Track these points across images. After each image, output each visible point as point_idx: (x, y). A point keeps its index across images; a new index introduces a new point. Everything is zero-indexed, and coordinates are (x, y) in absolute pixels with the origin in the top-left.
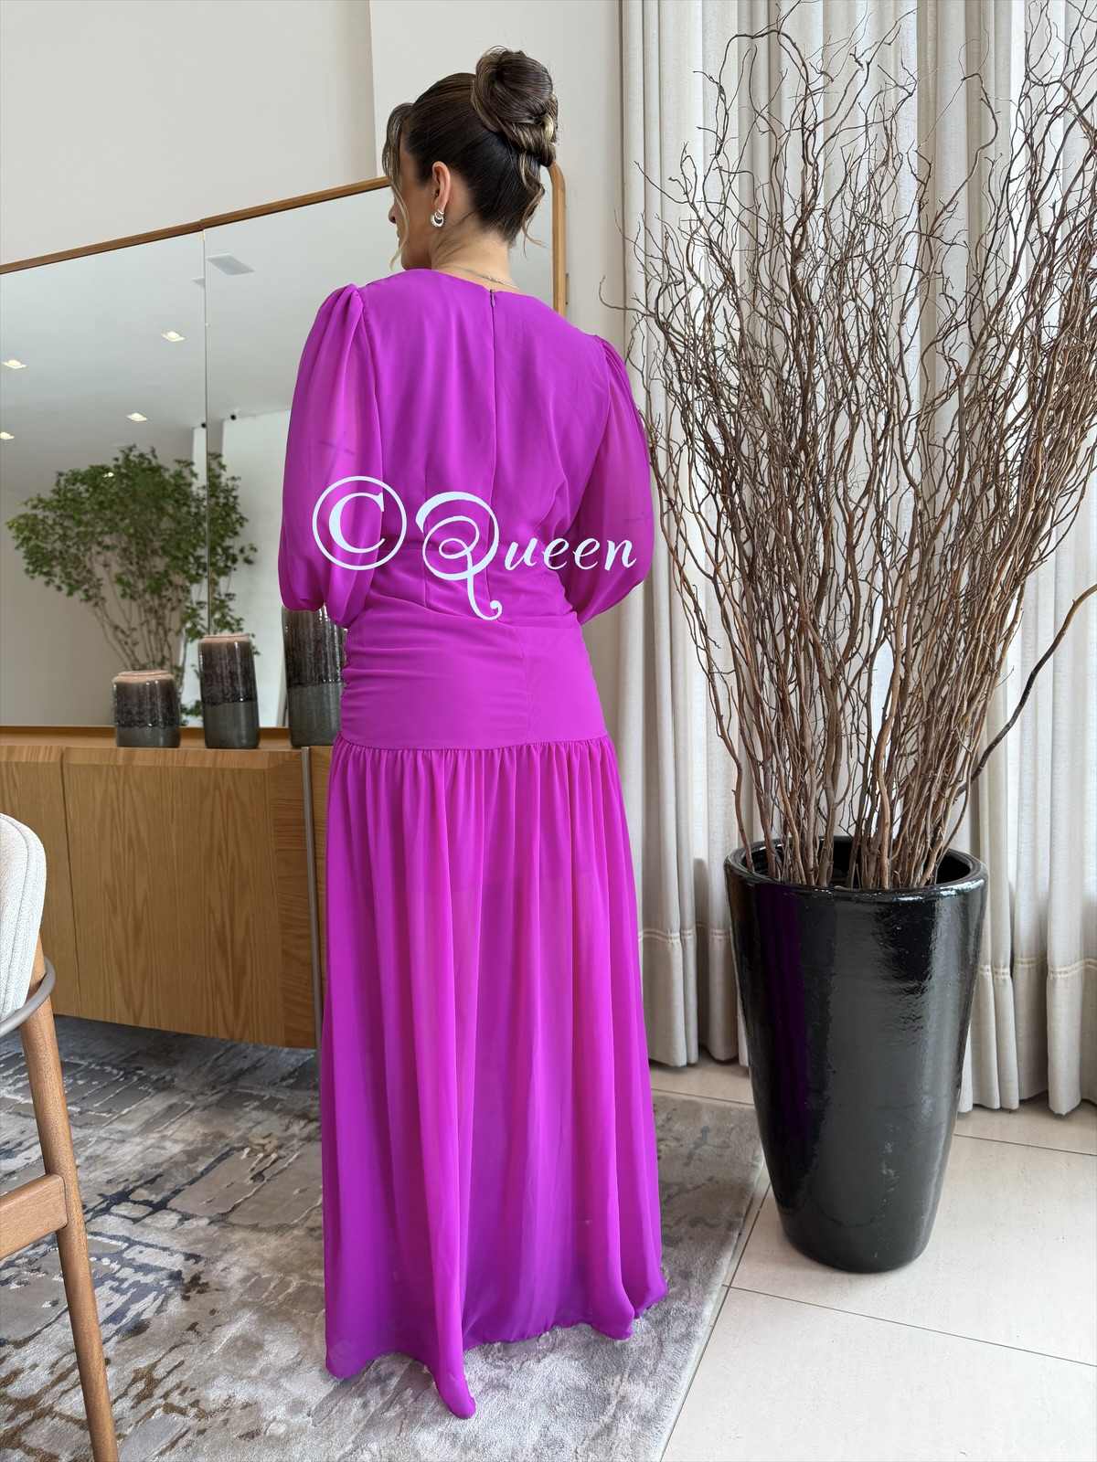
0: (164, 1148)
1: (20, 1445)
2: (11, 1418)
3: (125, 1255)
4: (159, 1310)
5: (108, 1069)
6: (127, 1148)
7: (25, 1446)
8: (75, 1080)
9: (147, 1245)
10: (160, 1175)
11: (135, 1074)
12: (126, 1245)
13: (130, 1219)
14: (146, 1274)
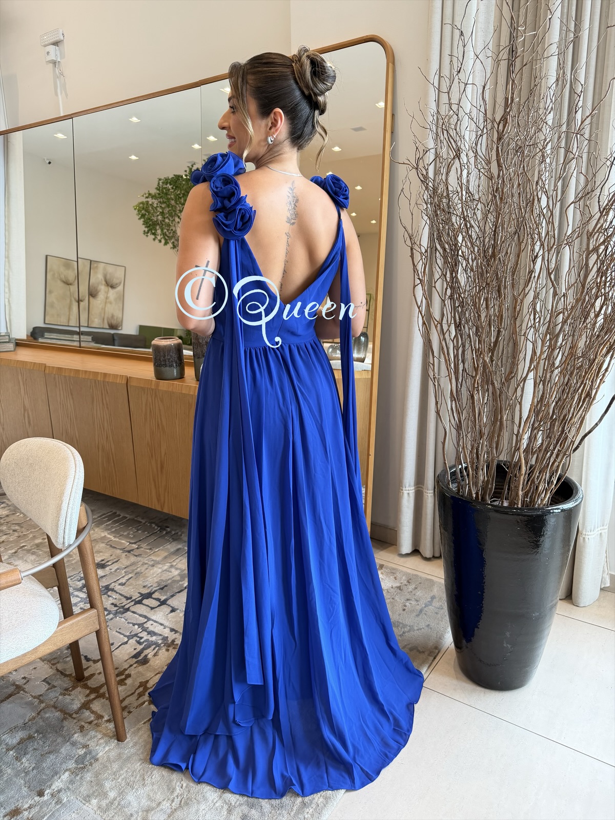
0: (171, 572)
1: (89, 709)
2: (88, 696)
3: (145, 625)
4: (155, 655)
5: (153, 525)
6: (155, 569)
7: (92, 709)
8: (138, 530)
9: (155, 622)
10: (166, 586)
11: (165, 530)
12: (146, 620)
13: (150, 607)
14: (151, 636)
